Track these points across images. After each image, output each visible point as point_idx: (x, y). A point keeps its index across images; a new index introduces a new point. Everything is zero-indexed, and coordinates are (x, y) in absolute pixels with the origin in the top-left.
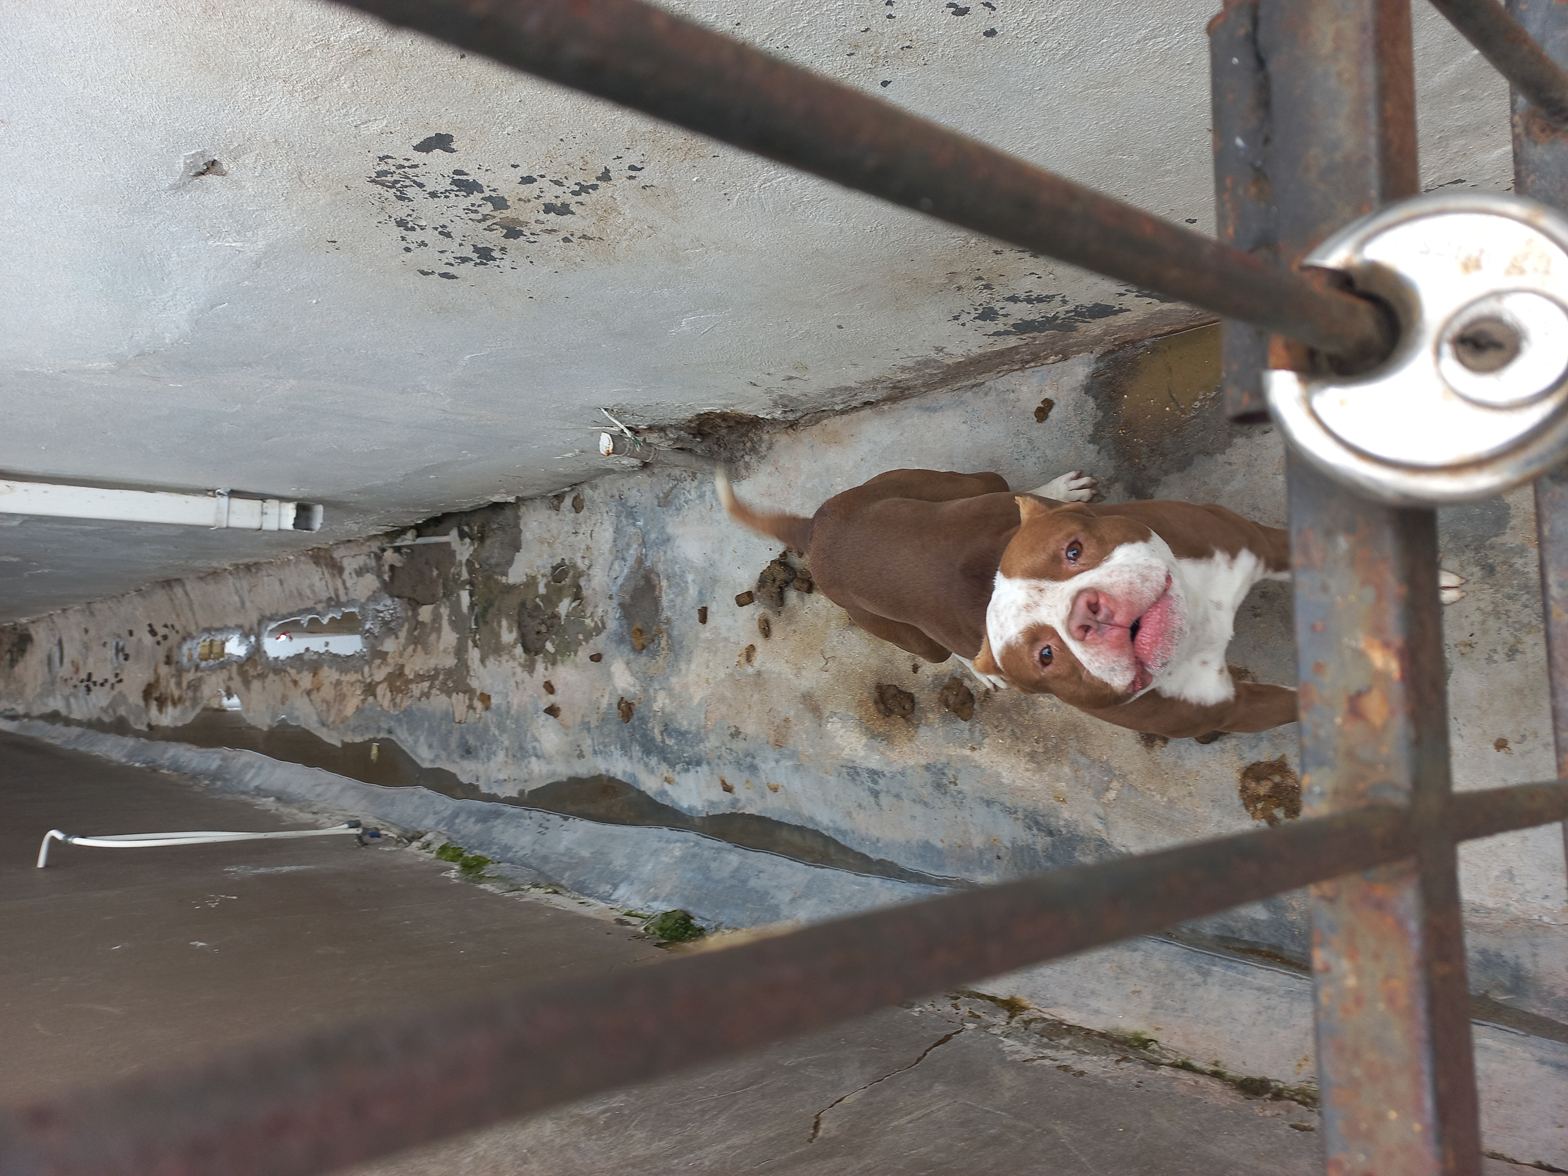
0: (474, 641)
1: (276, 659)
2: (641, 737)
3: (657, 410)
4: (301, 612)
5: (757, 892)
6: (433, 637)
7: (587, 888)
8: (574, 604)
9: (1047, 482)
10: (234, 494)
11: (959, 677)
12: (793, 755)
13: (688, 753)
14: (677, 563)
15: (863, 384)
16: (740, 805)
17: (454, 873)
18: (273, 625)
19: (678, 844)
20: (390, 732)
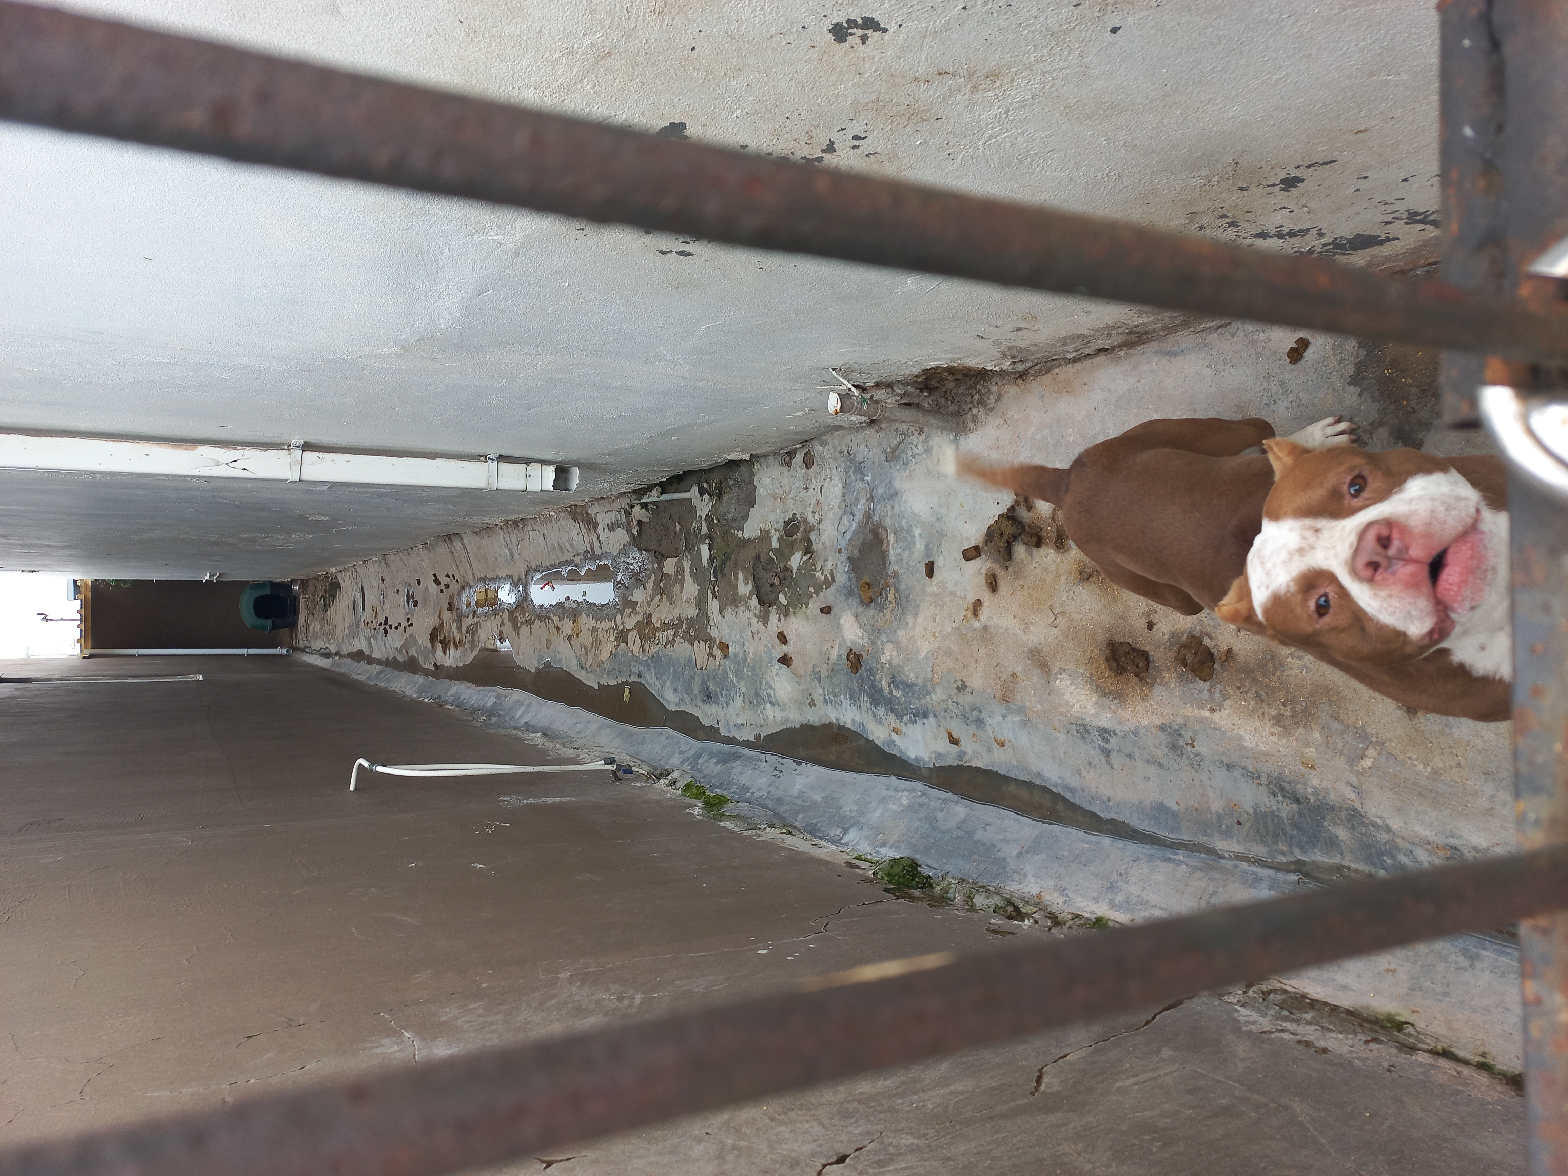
0: (713, 593)
1: (541, 606)
2: (869, 688)
3: (884, 367)
4: (562, 564)
5: (984, 844)
6: (677, 587)
7: (819, 830)
8: (805, 558)
9: (1302, 427)
10: (502, 458)
11: (1198, 635)
12: (1021, 710)
13: (915, 704)
14: (904, 517)
15: (1097, 330)
16: (967, 757)
17: (697, 809)
18: (538, 576)
19: (906, 793)
20: (640, 676)
